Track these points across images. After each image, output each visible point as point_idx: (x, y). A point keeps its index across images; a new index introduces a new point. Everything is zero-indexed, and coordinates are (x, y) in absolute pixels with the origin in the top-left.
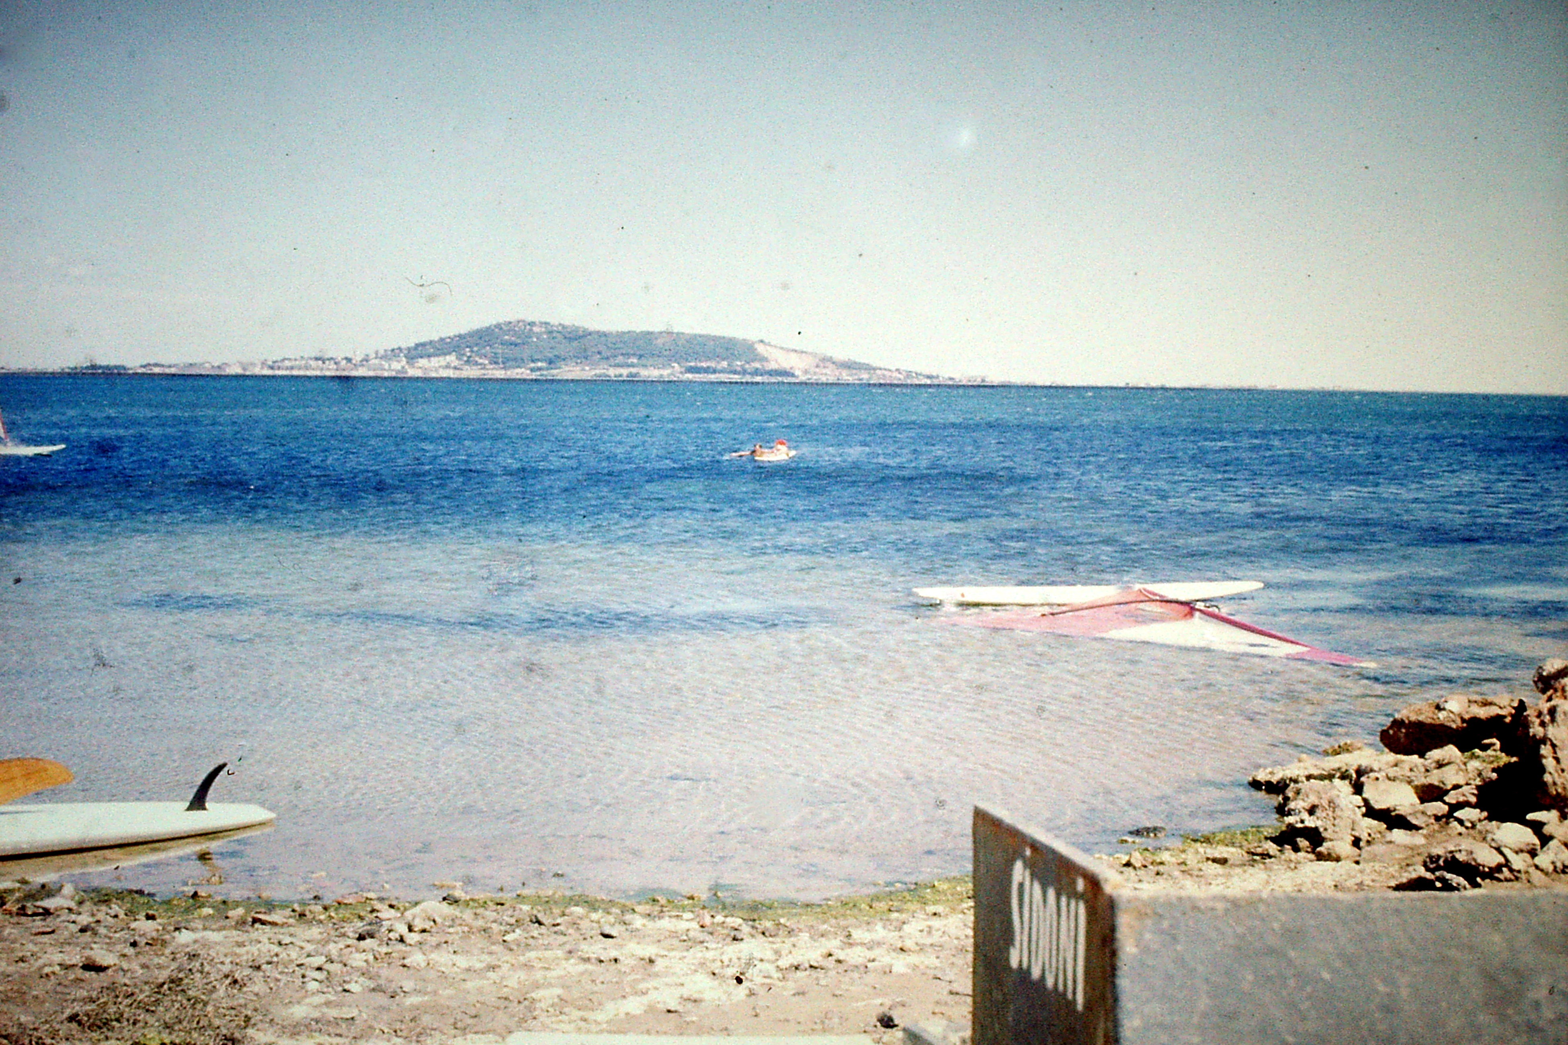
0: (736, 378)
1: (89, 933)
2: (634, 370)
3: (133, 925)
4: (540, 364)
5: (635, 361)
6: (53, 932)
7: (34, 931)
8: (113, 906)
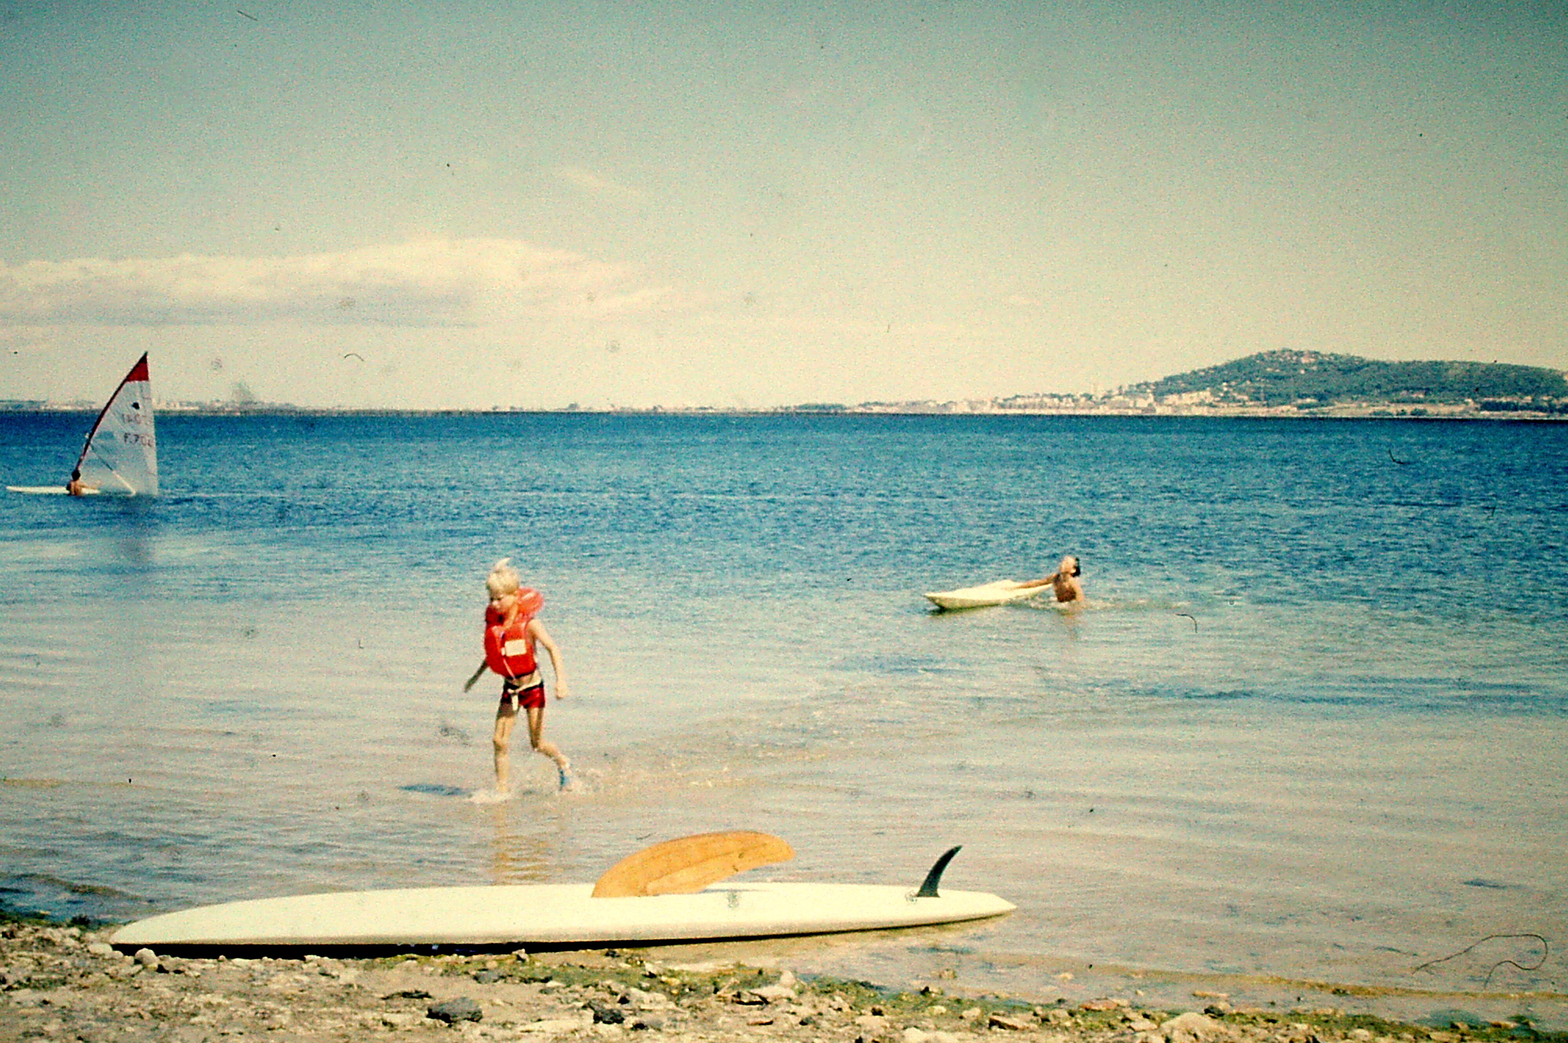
0: (1541, 415)
1: (810, 1026)
2: (1420, 407)
3: (858, 1020)
4: (1308, 400)
5: (1421, 396)
6: (771, 1023)
7: (751, 1021)
8: (837, 998)
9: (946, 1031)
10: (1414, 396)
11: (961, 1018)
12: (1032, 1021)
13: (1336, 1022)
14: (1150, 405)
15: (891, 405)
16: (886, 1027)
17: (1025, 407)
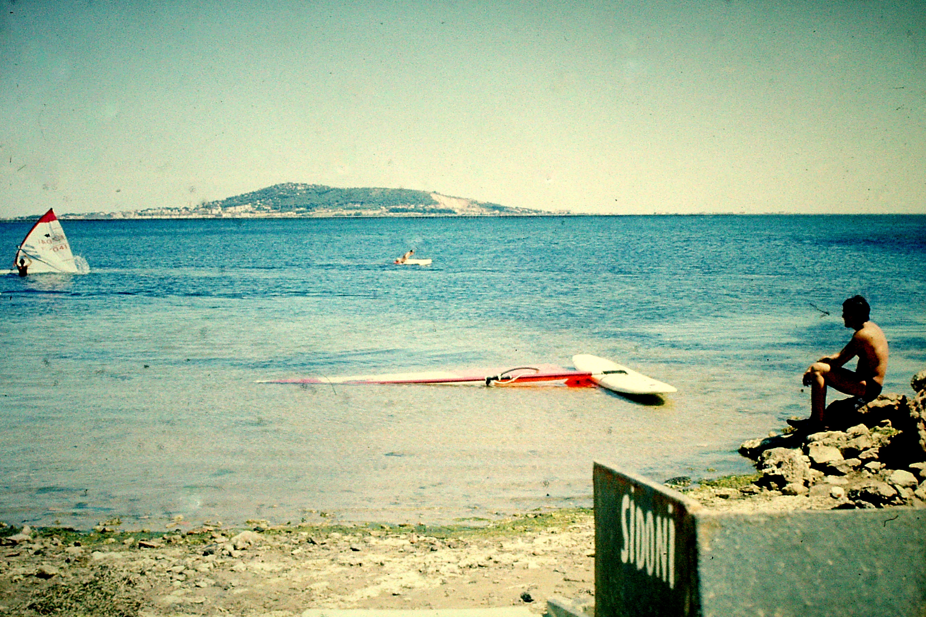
0: (419, 214)
1: (40, 555)
2: (359, 211)
3: (67, 550)
4: (302, 209)
5: (359, 206)
6: (18, 555)
7: (7, 554)
8: (55, 539)
9: (116, 551)
10: (356, 206)
11: (124, 544)
12: (162, 542)
13: (322, 530)
14: (219, 213)
15: (79, 215)
16: (82, 552)
17: (153, 214)
